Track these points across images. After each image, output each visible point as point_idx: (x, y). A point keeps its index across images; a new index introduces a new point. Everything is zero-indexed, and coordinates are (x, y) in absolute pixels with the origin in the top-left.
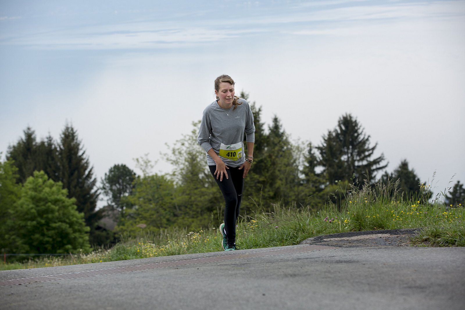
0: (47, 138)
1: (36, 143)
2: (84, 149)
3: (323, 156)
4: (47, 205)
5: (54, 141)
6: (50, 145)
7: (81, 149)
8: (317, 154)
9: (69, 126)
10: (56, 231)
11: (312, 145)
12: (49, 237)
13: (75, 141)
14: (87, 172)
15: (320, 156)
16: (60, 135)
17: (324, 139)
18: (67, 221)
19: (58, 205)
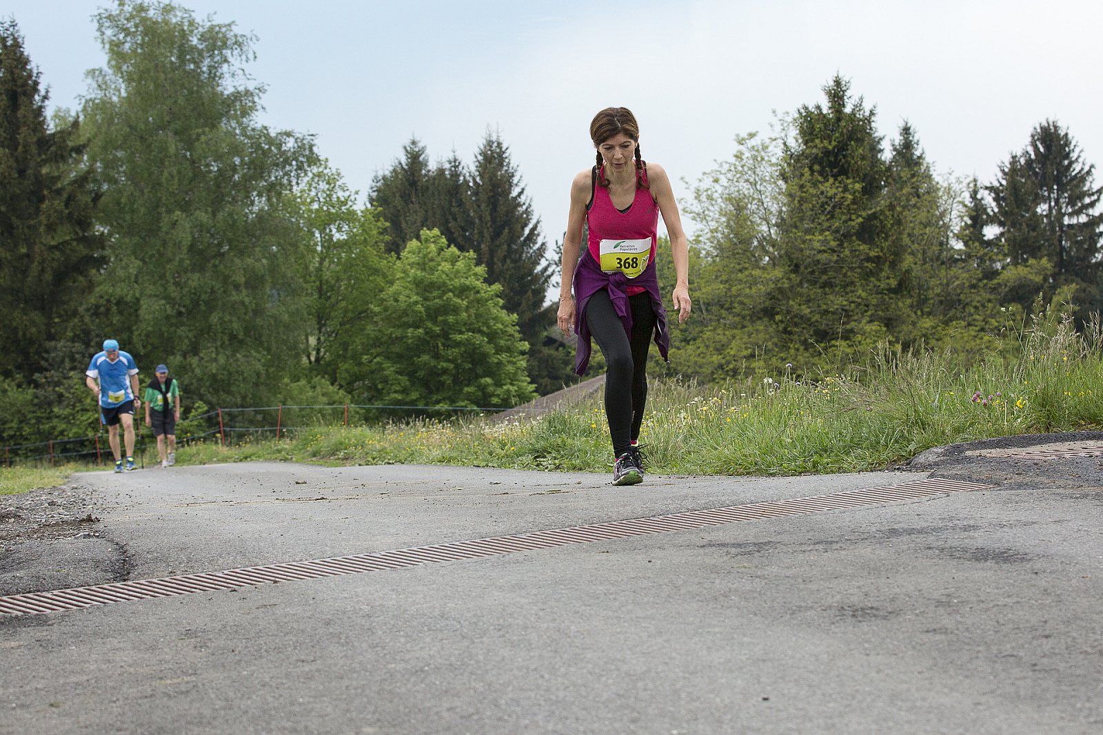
0: (450, 162)
1: (429, 171)
2: (522, 185)
3: (999, 206)
4: (445, 298)
5: (463, 168)
6: (455, 175)
7: (516, 185)
8: (989, 200)
9: (494, 138)
10: (463, 349)
11: (978, 183)
12: (449, 361)
13: (505, 168)
14: (527, 231)
15: (994, 204)
16: (476, 157)
17: (1003, 171)
18: (485, 329)
19: (467, 297)
